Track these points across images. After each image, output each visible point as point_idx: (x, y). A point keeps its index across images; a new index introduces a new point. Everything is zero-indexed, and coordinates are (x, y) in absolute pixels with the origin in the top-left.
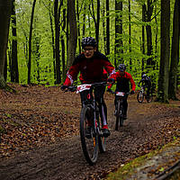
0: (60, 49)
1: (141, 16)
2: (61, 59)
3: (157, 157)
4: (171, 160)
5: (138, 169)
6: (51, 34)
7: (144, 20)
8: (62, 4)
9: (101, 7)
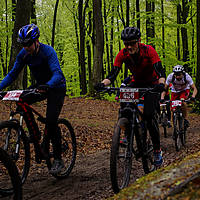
0: (86, 56)
1: (175, 18)
2: (87, 66)
3: (174, 170)
4: (189, 173)
5: (153, 183)
6: (75, 39)
7: (179, 22)
8: (87, 6)
9: (131, 9)
